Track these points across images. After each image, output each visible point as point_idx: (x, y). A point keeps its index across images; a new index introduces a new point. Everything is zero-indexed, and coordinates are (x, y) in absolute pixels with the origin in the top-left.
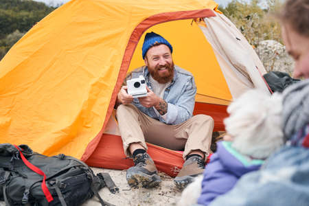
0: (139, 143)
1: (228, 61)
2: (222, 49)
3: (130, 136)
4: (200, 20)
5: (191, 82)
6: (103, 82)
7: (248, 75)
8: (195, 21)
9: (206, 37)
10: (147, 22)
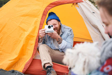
0: (49, 63)
1: (89, 23)
2: (86, 18)
3: (45, 60)
4: (76, 4)
5: (71, 32)
6: (32, 34)
7: (99, 29)
8: (74, 5)
9: (79, 12)
10: (51, 5)
